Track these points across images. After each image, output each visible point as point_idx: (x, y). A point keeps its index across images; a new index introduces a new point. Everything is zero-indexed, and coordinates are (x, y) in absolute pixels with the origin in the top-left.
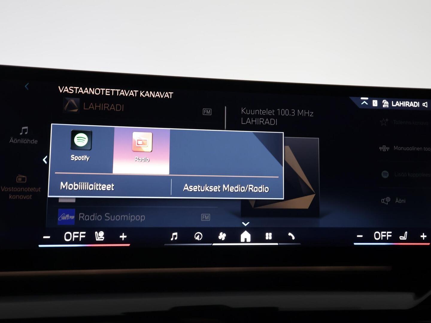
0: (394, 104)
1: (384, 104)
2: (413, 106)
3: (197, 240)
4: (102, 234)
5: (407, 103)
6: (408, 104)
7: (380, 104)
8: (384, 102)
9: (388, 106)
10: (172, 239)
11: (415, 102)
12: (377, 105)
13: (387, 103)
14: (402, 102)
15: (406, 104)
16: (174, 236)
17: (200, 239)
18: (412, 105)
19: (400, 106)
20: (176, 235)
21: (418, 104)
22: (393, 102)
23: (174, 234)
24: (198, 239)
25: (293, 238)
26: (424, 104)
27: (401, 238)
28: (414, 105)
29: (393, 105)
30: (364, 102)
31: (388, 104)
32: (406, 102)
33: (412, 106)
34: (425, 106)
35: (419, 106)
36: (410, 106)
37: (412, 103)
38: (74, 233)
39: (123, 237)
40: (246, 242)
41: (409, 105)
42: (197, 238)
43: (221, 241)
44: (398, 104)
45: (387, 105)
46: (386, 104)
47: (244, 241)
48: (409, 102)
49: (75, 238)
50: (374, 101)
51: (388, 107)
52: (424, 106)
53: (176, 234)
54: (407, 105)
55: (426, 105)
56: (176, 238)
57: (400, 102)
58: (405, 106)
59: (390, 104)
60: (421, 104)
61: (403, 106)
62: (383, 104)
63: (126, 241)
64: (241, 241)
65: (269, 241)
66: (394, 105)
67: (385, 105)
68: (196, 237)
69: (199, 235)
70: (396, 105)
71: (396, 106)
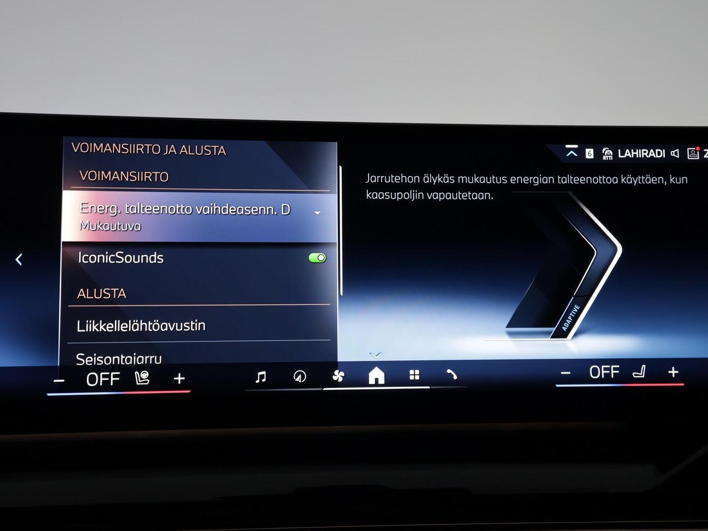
0: (623, 154)
2: (655, 157)
3: (298, 381)
4: (145, 375)
5: (645, 152)
6: (646, 154)
7: (598, 154)
8: (605, 152)
9: (611, 158)
10: (257, 382)
11: (657, 150)
12: (592, 157)
13: (611, 152)
14: (635, 151)
15: (642, 153)
16: (260, 375)
17: (302, 381)
18: (654, 155)
19: (633, 157)
20: (264, 375)
21: (663, 153)
22: (619, 150)
24: (300, 382)
25: (455, 377)
26: (674, 152)
27: (635, 375)
29: (620, 157)
30: (572, 152)
31: (612, 154)
32: (643, 150)
33: (652, 157)
34: (676, 156)
35: (664, 156)
36: (649, 157)
37: (652, 151)
38: (102, 374)
39: (179, 378)
40: (377, 384)
41: (648, 154)
42: (298, 379)
43: (336, 384)
44: (628, 153)
45: (610, 156)
46: (608, 154)
47: (374, 383)
48: (647, 151)
49: (103, 381)
50: (587, 150)
52: (674, 155)
53: (264, 373)
55: (676, 153)
56: (264, 380)
57: (632, 150)
58: (640, 157)
59: (615, 155)
60: (668, 153)
61: (637, 156)
62: (604, 154)
63: (183, 385)
64: (370, 383)
65: (415, 383)
66: (621, 155)
67: (607, 157)
68: (296, 378)
70: (626, 155)
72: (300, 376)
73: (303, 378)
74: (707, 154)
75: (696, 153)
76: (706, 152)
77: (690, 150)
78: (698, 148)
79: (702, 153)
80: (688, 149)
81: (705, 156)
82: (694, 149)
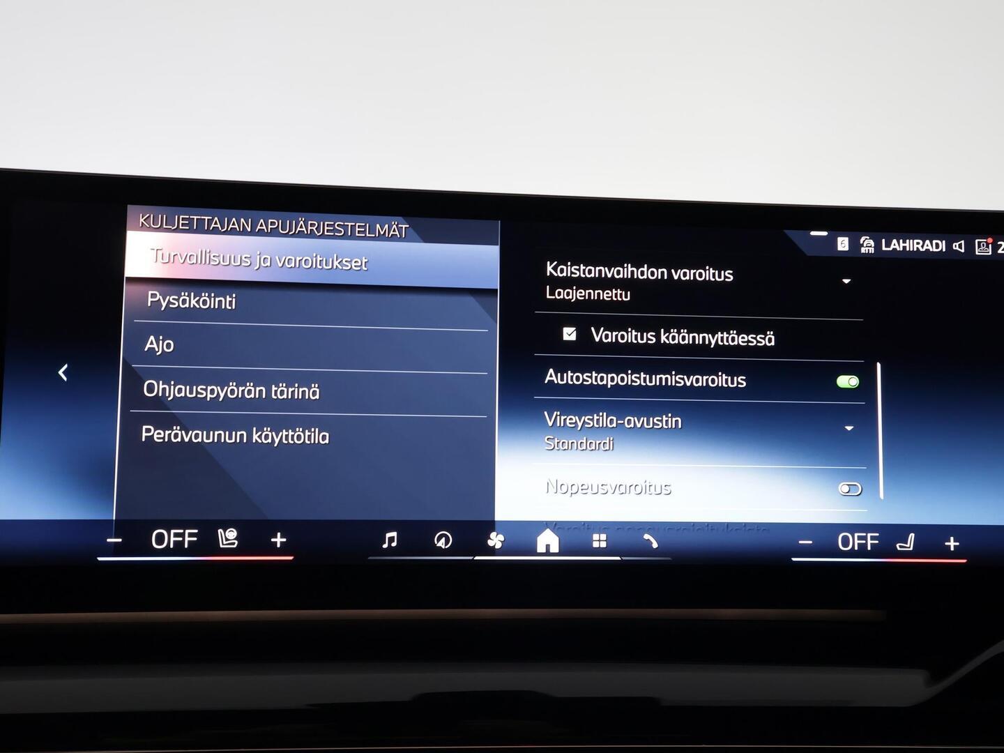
0: (888, 245)
1: (865, 245)
2: (931, 250)
3: (441, 547)
4: (232, 534)
5: (918, 243)
6: (919, 246)
7: (855, 245)
8: (864, 241)
9: (872, 250)
10: (385, 546)
11: (934, 242)
12: (847, 249)
13: (872, 243)
14: (904, 242)
15: (913, 245)
16: (389, 538)
17: (446, 545)
18: (930, 247)
19: (901, 249)
20: (394, 537)
21: (943, 246)
22: (884, 240)
23: (388, 535)
24: (443, 547)
25: (655, 545)
26: (957, 244)
27: (900, 547)
28: (932, 246)
29: (884, 248)
31: (873, 246)
32: (916, 241)
33: (927, 250)
34: (960, 250)
35: (944, 250)
36: (924, 250)
37: (928, 242)
38: (173, 532)
39: (279, 540)
40: (548, 553)
41: (922, 247)
42: (441, 544)
43: (492, 551)
44: (896, 245)
45: (870, 248)
46: (867, 245)
47: (544, 551)
48: (921, 242)
49: (174, 541)
50: (840, 239)
51: (873, 252)
52: (957, 248)
53: (394, 534)
54: (917, 248)
55: (960, 246)
56: (394, 544)
57: (901, 241)
58: (911, 250)
59: (878, 246)
60: (949, 246)
61: (908, 249)
62: (862, 245)
63: (284, 550)
64: (538, 551)
65: (599, 552)
66: (886, 247)
67: (867, 248)
68: (438, 541)
69: (444, 538)
70: (892, 247)
71: (891, 249)
72: (443, 540)
73: (447, 542)
74: (1002, 248)
75: (988, 247)
76: (1001, 245)
77: (979, 243)
78: (990, 240)
79: (996, 247)
80: (977, 241)
81: (1000, 251)
82: (985, 240)
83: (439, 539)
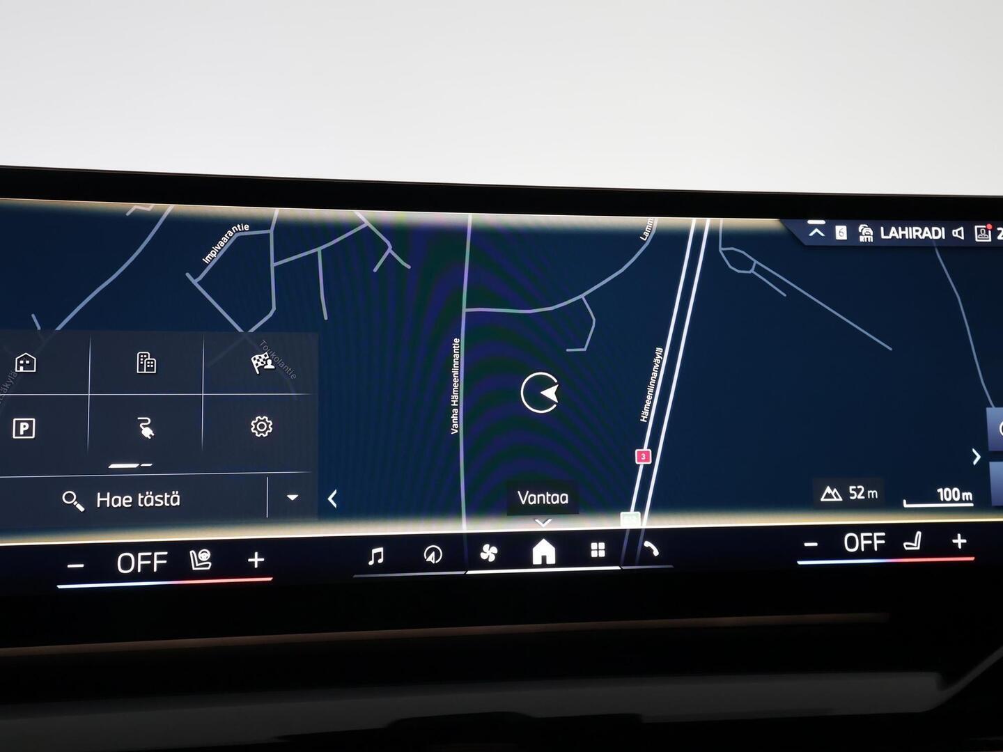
0: (887, 233)
1: (863, 234)
2: (931, 238)
3: (430, 562)
4: (205, 555)
5: (917, 231)
6: (919, 234)
7: (854, 234)
8: (862, 230)
9: (871, 239)
10: (371, 563)
11: (934, 229)
12: (845, 238)
13: (871, 231)
14: (903, 230)
15: (912, 232)
16: (375, 554)
17: (436, 560)
19: (901, 237)
20: (380, 553)
21: (942, 233)
22: (882, 228)
23: (375, 551)
24: (433, 562)
25: (656, 553)
26: (957, 231)
27: (907, 546)
28: (931, 234)
29: (883, 237)
30: (816, 230)
31: (872, 234)
32: (915, 228)
33: (927, 238)
34: (959, 237)
35: (944, 237)
36: (923, 237)
37: (926, 229)
38: (140, 555)
39: (256, 560)
40: (544, 565)
41: (922, 234)
42: (431, 558)
43: (486, 564)
44: (893, 232)
45: (869, 237)
46: (866, 233)
47: (540, 563)
48: (920, 229)
49: (142, 565)
50: (838, 228)
51: (872, 241)
52: (957, 235)
53: (381, 550)
54: (917, 236)
55: (960, 233)
56: (380, 561)
57: (900, 228)
58: (910, 238)
59: (876, 235)
60: (948, 233)
61: (907, 237)
62: (861, 234)
63: (262, 570)
64: (534, 563)
65: (598, 561)
66: (885, 235)
67: (866, 237)
68: (427, 558)
69: (434, 553)
71: (890, 237)
72: (433, 554)
73: (437, 557)
74: (1001, 235)
76: (1000, 231)
78: (990, 226)
79: (995, 233)
81: (1000, 237)
82: (984, 227)
83: (428, 554)
